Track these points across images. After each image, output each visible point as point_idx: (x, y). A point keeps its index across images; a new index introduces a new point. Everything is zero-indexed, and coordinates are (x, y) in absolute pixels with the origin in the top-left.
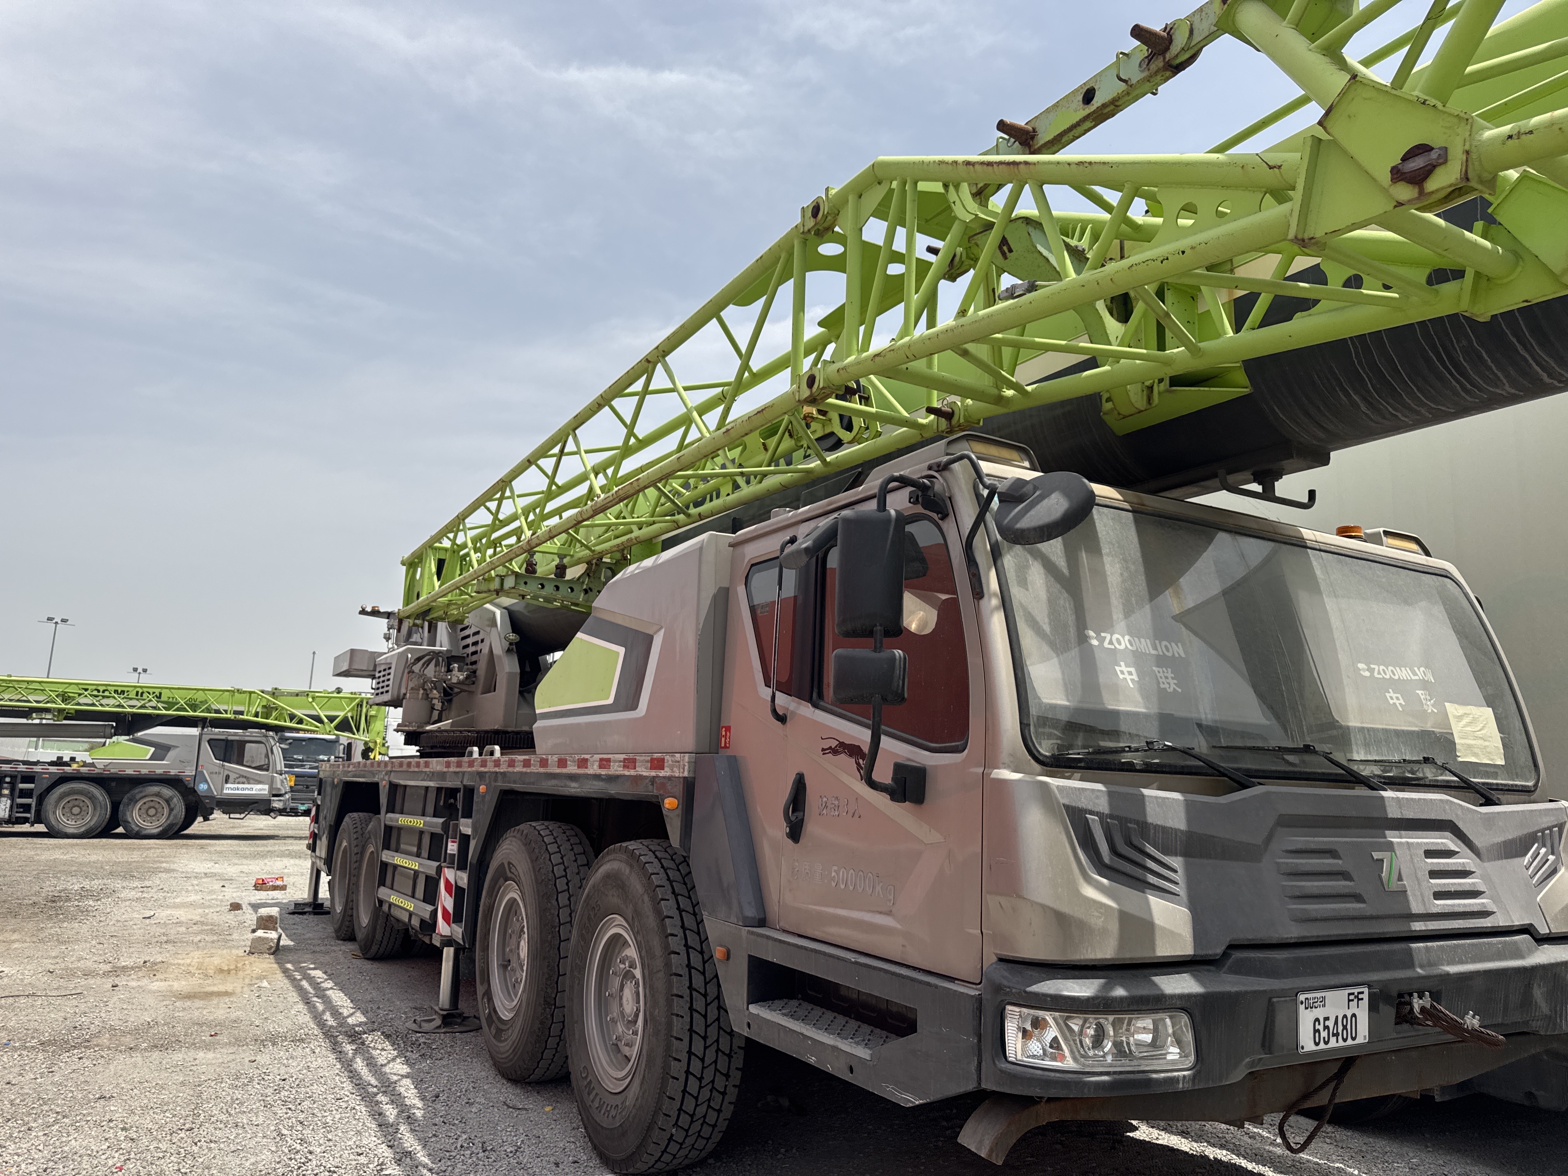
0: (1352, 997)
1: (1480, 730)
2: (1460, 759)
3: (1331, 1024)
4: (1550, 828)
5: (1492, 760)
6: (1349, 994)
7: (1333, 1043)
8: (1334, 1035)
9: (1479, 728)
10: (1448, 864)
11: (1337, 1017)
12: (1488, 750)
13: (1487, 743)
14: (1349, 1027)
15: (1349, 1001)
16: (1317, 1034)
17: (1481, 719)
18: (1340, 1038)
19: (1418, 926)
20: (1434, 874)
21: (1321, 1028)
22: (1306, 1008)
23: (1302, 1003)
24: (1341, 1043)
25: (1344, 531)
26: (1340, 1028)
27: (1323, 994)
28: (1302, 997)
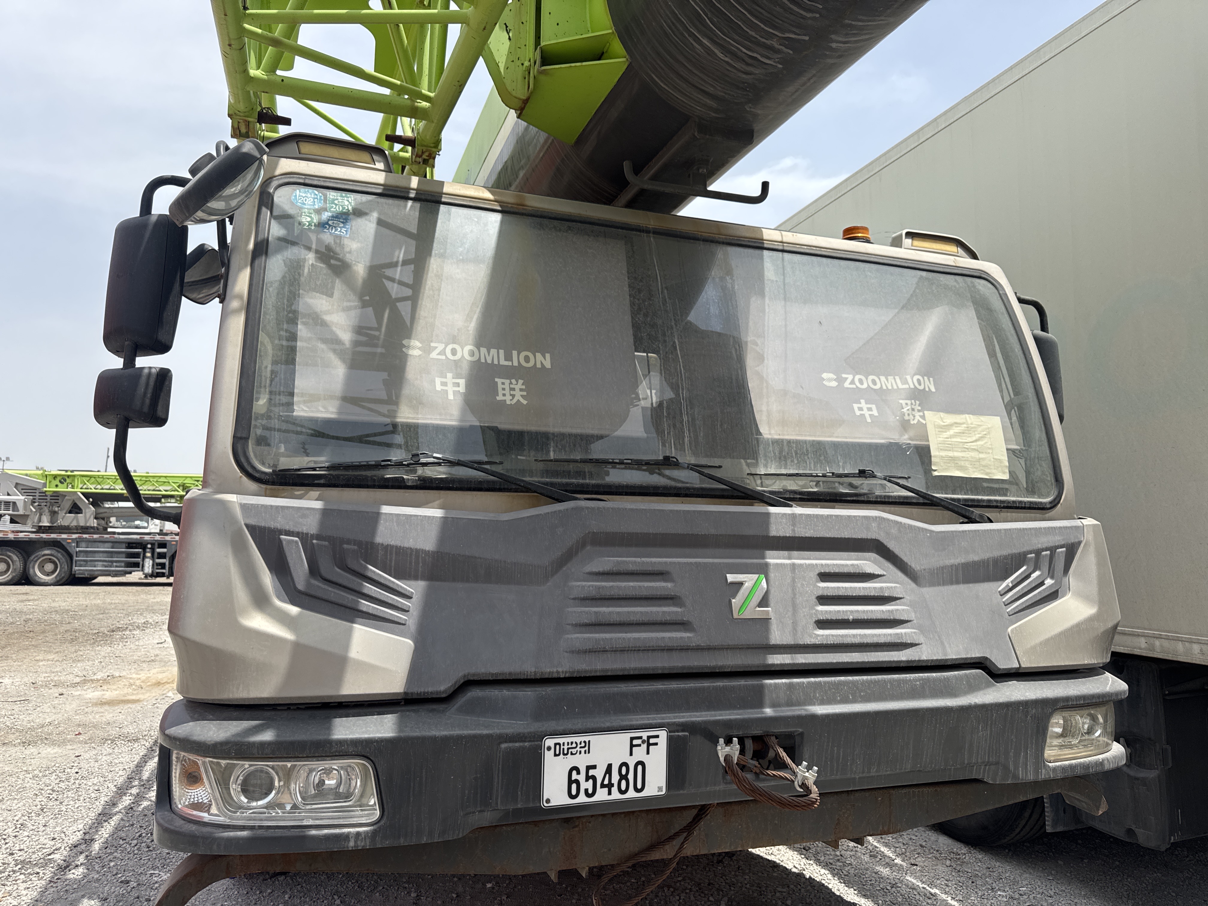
0: (635, 742)
1: (976, 441)
2: (936, 474)
3: (599, 773)
4: (1053, 550)
5: (987, 474)
6: (632, 739)
7: (601, 795)
8: (603, 786)
9: (974, 439)
10: (855, 588)
11: (610, 767)
12: (983, 463)
13: (982, 456)
14: (631, 777)
15: (632, 746)
16: (574, 786)
17: (980, 429)
18: (615, 789)
19: (777, 660)
20: (824, 600)
21: (582, 778)
22: (556, 755)
23: (549, 749)
24: (616, 795)
25: (850, 234)
26: (615, 778)
27: (587, 739)
28: (550, 742)
